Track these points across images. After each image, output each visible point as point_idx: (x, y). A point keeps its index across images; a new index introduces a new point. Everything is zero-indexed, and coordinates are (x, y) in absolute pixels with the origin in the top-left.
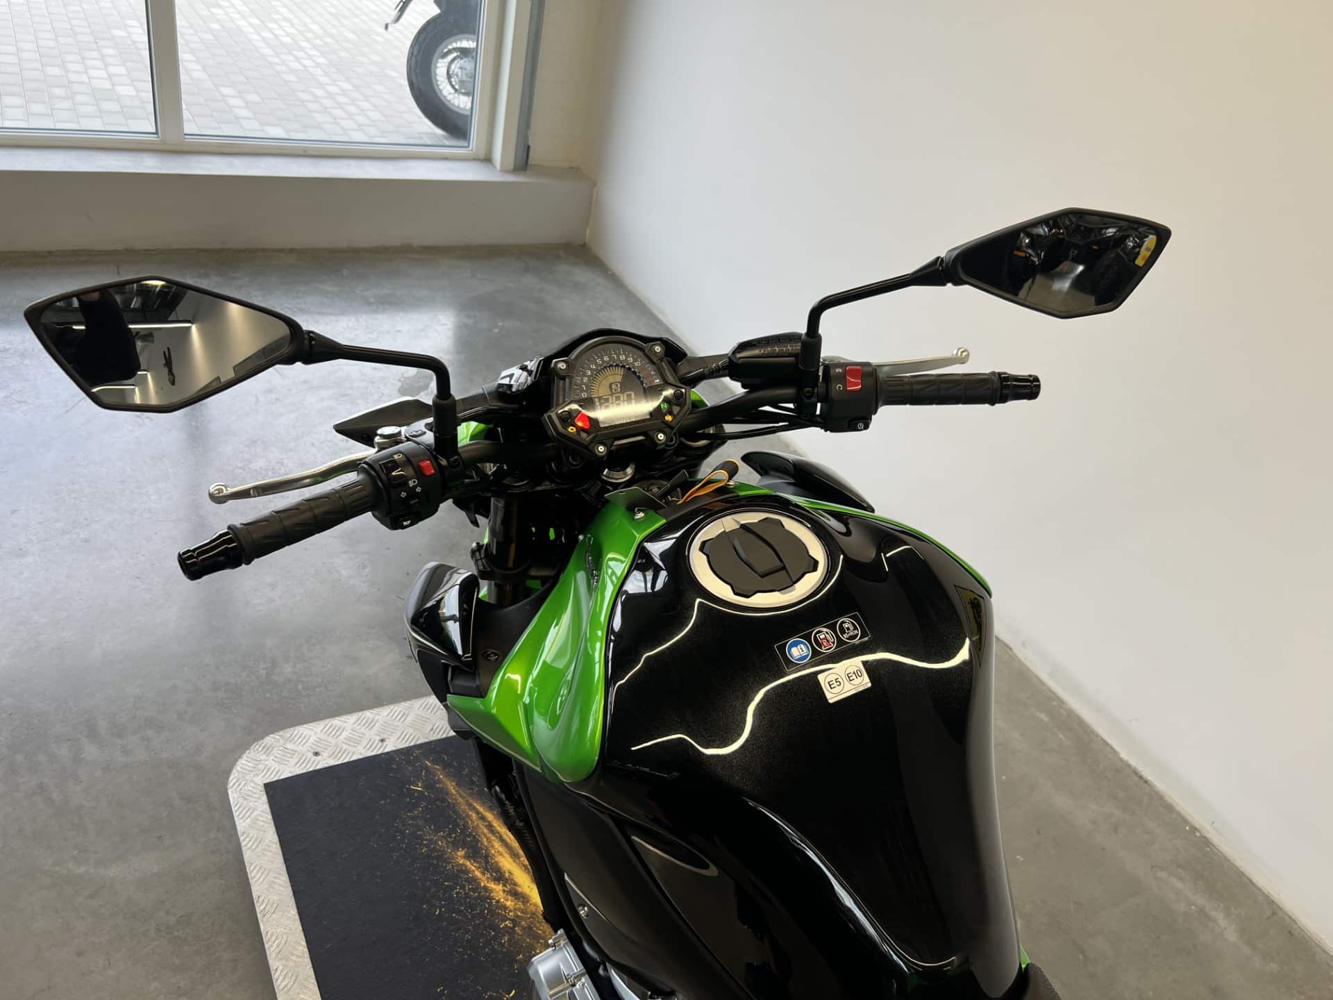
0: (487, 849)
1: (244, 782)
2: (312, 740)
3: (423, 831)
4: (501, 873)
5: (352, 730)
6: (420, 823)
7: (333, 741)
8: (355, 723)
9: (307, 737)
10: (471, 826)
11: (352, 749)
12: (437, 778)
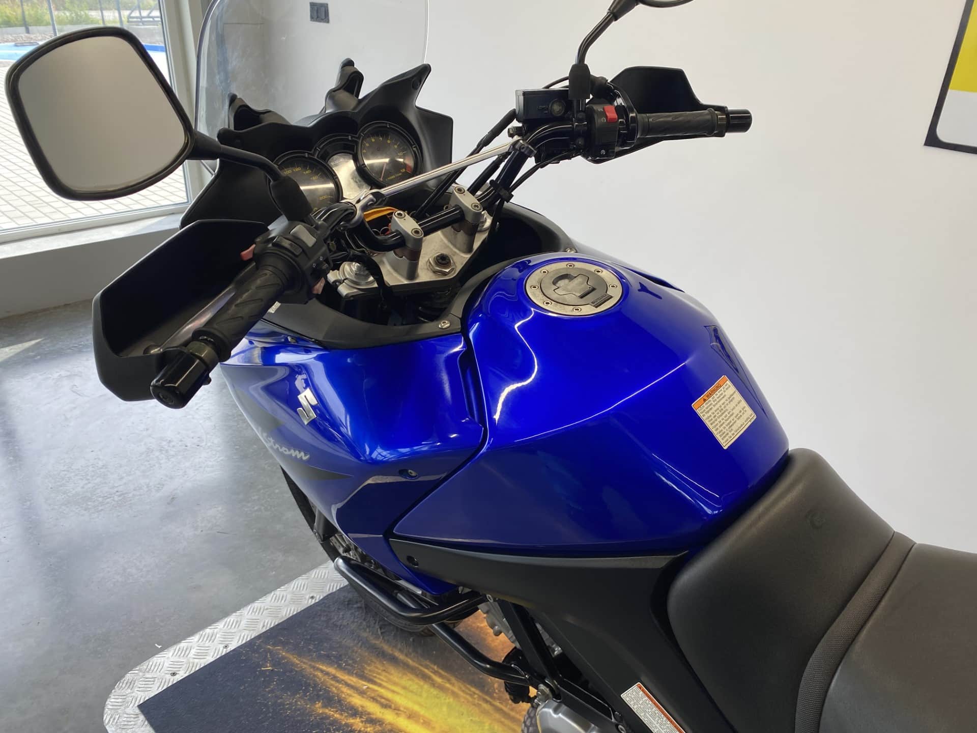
0: (338, 696)
1: (118, 716)
3: (282, 698)
4: (355, 710)
5: (198, 646)
6: (278, 693)
7: (185, 660)
8: (198, 641)
9: (162, 663)
10: (319, 682)
11: (203, 661)
12: (281, 656)
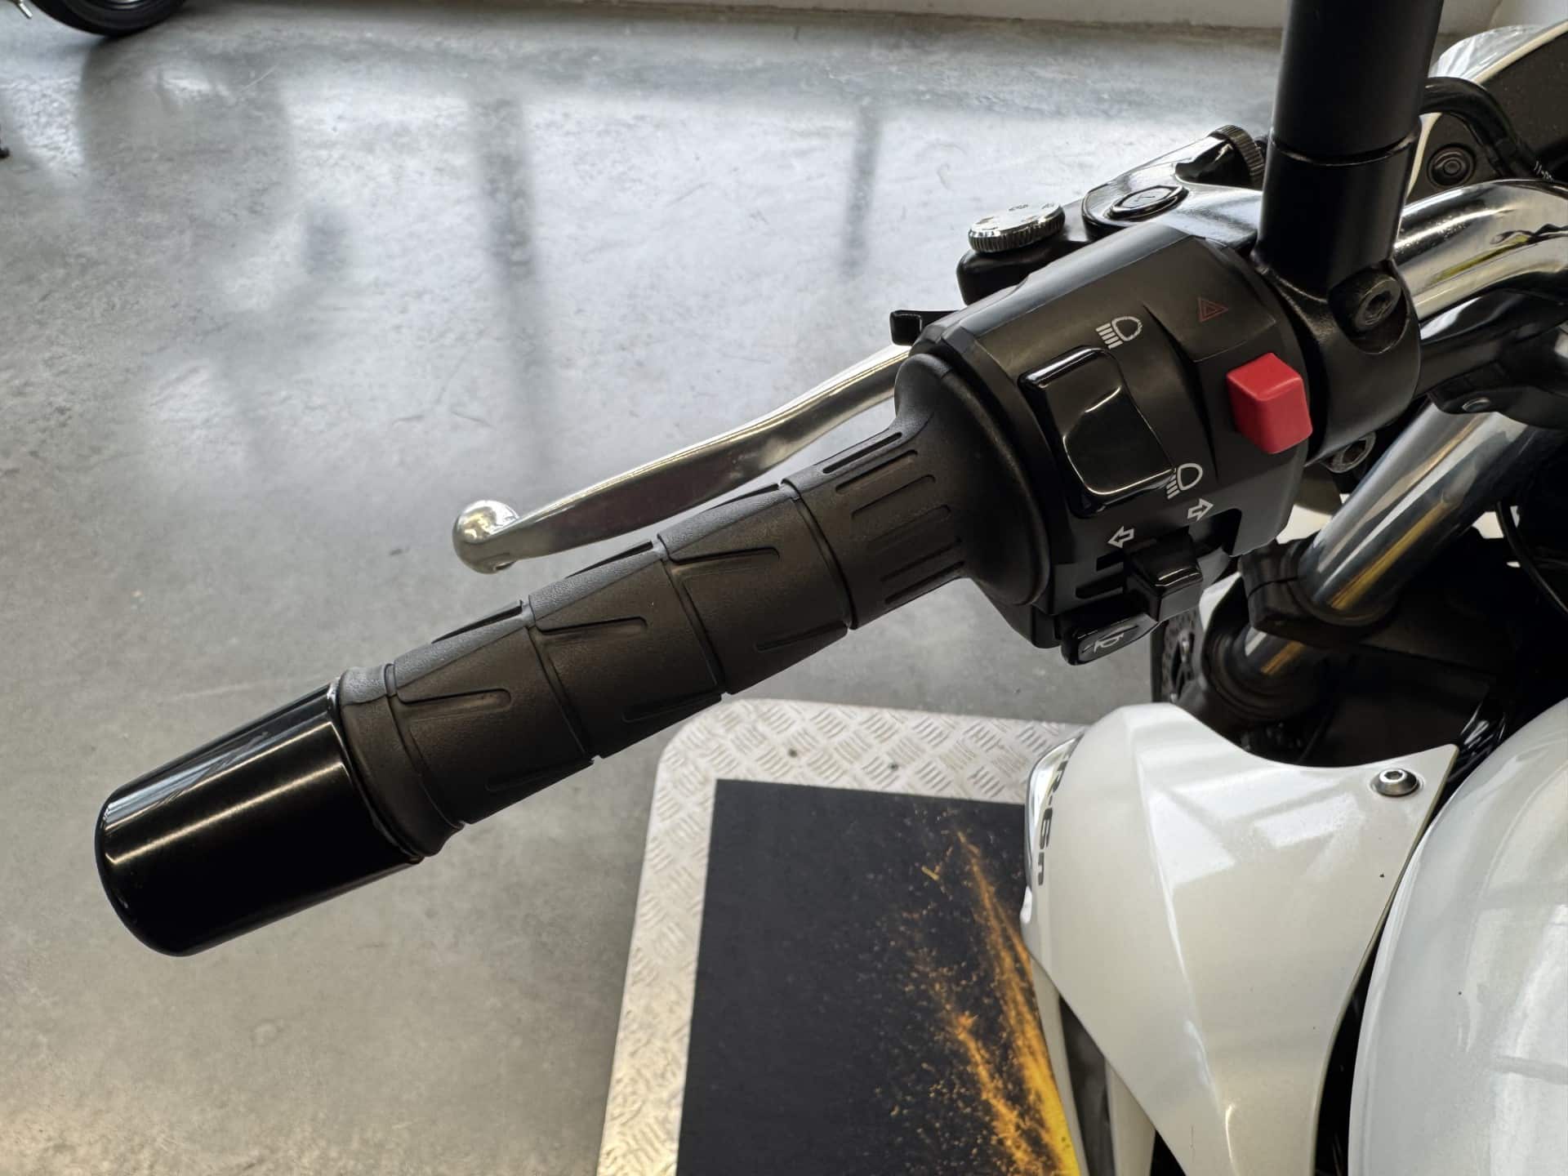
0: (1012, 1033)
1: (682, 760)
2: (793, 729)
3: (915, 951)
4: (1021, 1090)
5: (855, 733)
6: (918, 937)
7: (823, 741)
8: (861, 724)
9: (789, 722)
10: (997, 978)
11: (846, 765)
12: (967, 868)
